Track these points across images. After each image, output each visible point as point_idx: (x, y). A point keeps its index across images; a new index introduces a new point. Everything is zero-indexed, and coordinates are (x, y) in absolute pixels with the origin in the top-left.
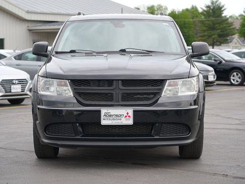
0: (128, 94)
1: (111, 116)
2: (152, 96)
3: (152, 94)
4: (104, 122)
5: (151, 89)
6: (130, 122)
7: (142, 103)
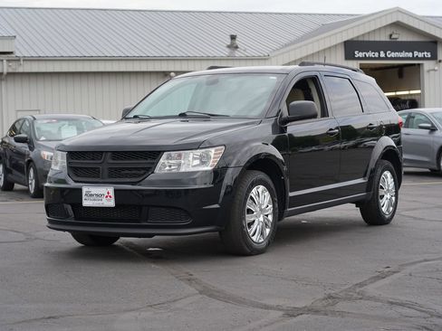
0: (116, 169)
1: (91, 195)
2: (142, 172)
3: (143, 169)
4: (86, 203)
5: (143, 163)
6: (111, 203)
7: (128, 180)
